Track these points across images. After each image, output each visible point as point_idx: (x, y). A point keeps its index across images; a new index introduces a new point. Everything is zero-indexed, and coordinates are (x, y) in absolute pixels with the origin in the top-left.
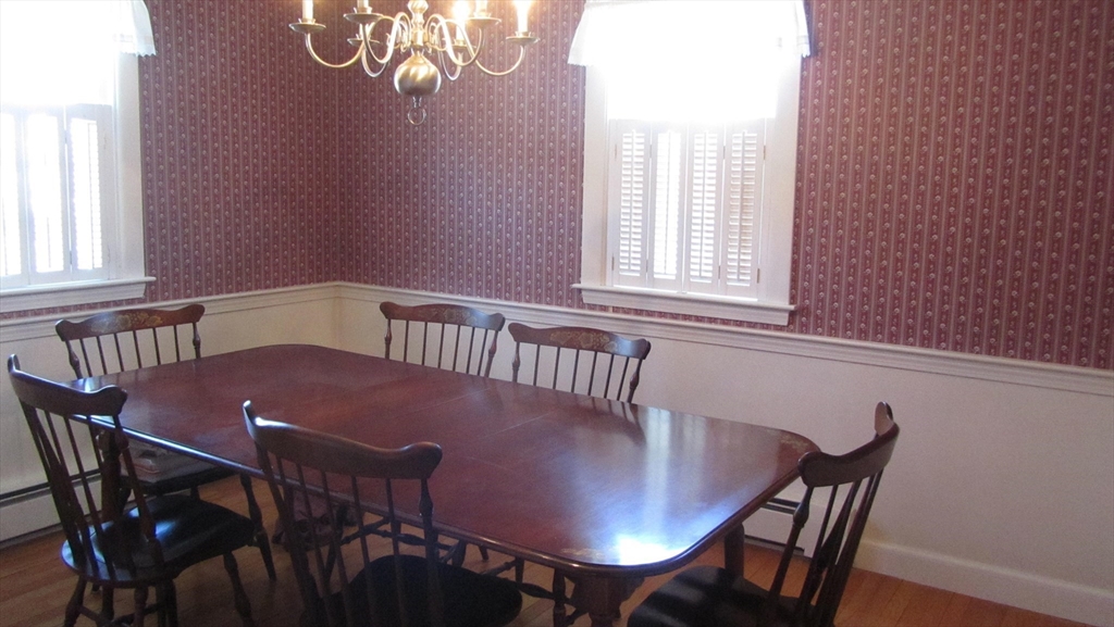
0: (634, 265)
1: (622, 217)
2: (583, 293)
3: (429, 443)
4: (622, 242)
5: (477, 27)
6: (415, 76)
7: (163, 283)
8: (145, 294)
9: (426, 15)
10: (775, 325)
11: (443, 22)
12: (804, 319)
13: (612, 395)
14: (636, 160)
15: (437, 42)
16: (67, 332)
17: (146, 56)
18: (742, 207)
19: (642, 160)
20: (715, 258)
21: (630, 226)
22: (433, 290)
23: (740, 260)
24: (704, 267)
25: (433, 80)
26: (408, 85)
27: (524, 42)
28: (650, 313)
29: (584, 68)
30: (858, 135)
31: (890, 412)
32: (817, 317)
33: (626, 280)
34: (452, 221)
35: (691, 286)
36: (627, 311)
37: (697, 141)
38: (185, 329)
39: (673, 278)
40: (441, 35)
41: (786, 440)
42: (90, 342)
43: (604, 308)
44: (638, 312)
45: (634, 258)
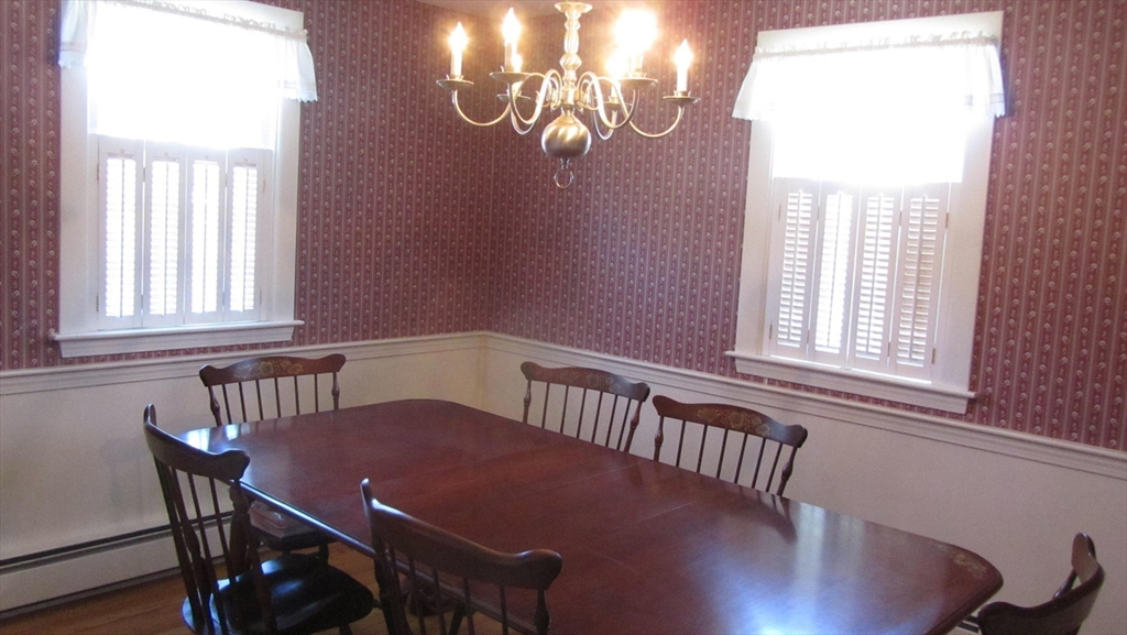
0: (794, 335)
1: (784, 282)
2: (737, 361)
3: (549, 552)
4: (781, 309)
5: (631, 88)
6: (563, 137)
7: (311, 327)
8: (293, 337)
9: (579, 73)
10: (950, 413)
11: (595, 80)
12: (985, 408)
13: (761, 485)
14: (801, 222)
15: (588, 101)
16: (210, 377)
17: (309, 102)
18: (919, 279)
19: (808, 222)
20: (885, 333)
21: (791, 293)
22: (579, 347)
23: (912, 338)
24: (871, 343)
25: (582, 141)
26: (556, 146)
27: (684, 102)
28: (809, 389)
29: (750, 122)
30: (1058, 206)
31: (1092, 548)
32: (1001, 408)
33: (784, 351)
34: (602, 276)
35: (856, 361)
36: (783, 384)
37: (870, 205)
38: (325, 379)
39: (837, 352)
40: (594, 94)
41: (959, 560)
42: (232, 388)
43: (759, 379)
44: (796, 386)
45: (795, 328)
